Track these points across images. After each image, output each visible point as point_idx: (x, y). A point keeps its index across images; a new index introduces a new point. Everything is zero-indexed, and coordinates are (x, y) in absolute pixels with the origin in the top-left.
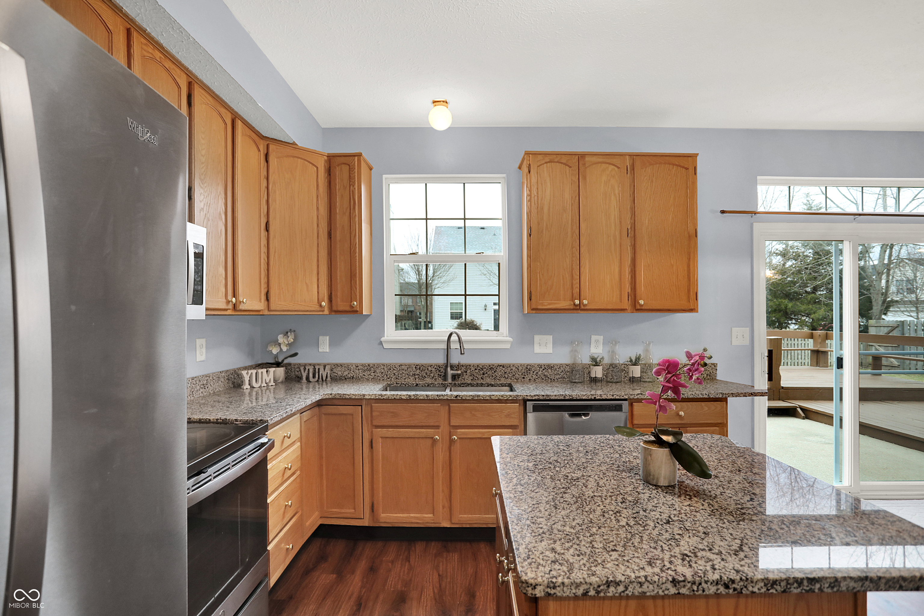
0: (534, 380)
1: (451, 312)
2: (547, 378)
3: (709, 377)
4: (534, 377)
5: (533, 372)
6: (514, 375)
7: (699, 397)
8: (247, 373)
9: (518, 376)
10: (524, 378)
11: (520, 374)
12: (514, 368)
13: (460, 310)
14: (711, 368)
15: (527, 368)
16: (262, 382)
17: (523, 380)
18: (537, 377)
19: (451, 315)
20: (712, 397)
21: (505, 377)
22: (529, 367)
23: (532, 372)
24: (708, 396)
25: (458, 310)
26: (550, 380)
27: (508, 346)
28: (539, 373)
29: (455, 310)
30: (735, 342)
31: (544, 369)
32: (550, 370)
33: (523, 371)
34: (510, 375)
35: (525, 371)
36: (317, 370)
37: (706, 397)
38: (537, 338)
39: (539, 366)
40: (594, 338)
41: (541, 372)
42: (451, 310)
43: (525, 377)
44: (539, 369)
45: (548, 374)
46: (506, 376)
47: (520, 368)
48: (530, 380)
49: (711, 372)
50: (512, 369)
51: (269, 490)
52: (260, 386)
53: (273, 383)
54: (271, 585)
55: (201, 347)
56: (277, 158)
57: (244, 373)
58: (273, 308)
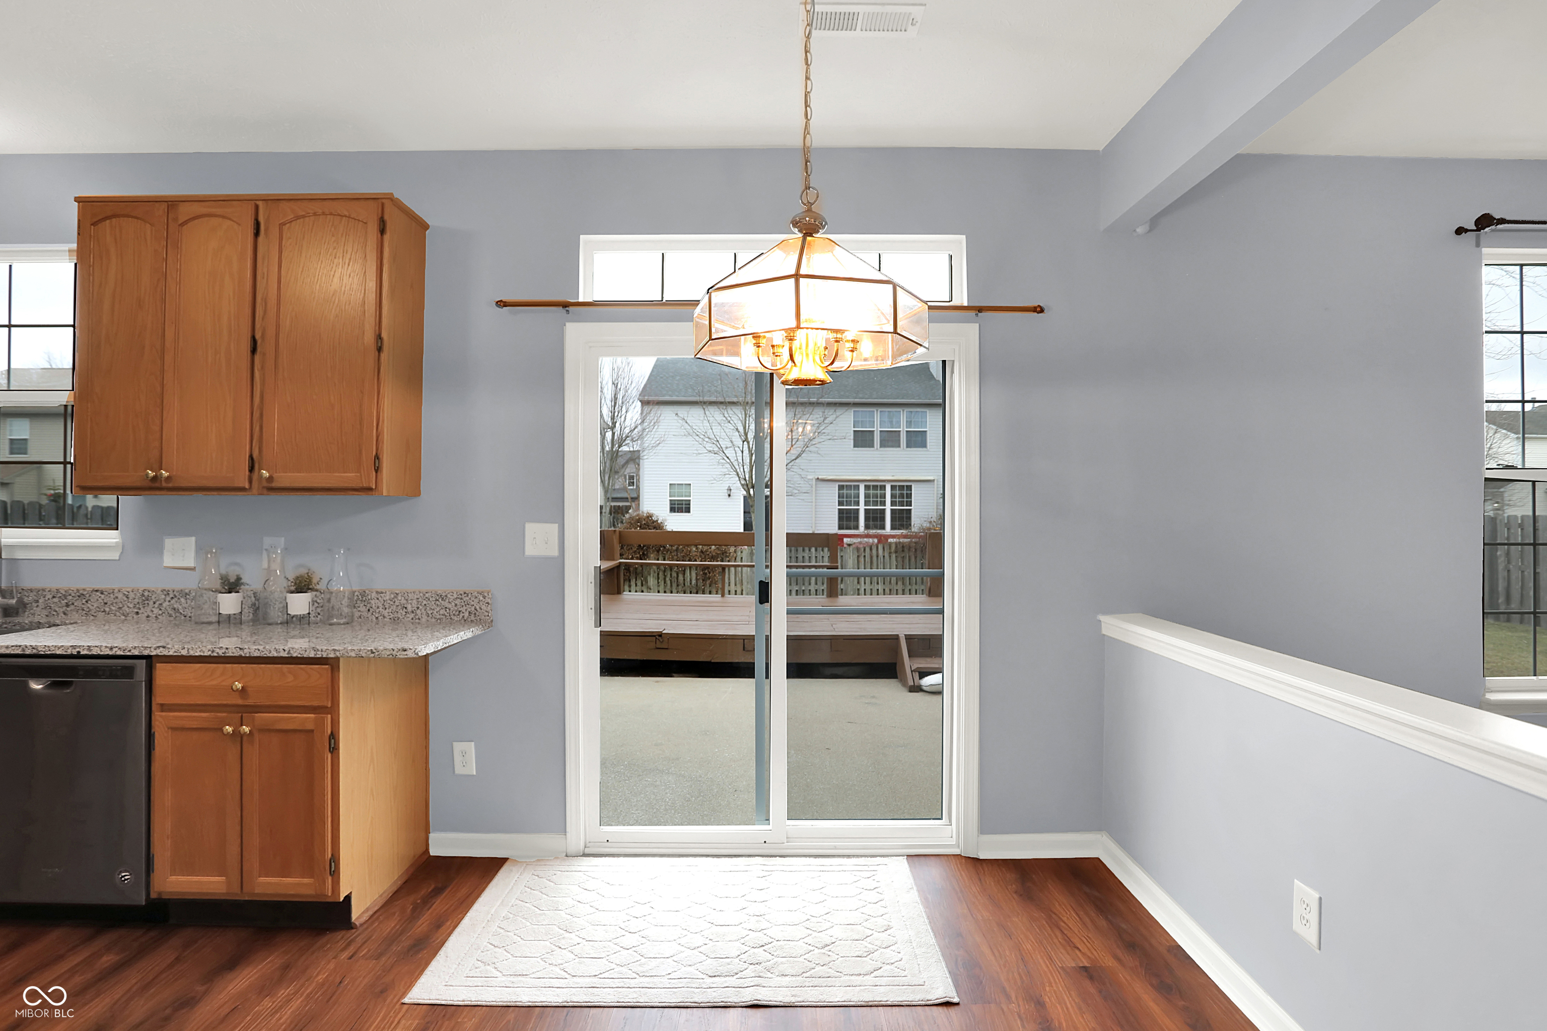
0: (156, 617)
1: (671, 500)
2: (178, 614)
3: (472, 617)
4: (156, 611)
5: (154, 603)
6: (120, 608)
7: (270, 655)
9: (127, 609)
10: (137, 613)
11: (131, 606)
12: (120, 596)
13: (686, 496)
14: (477, 600)
15: (143, 595)
17: (135, 616)
18: (160, 612)
19: (671, 504)
20: (295, 655)
21: (104, 611)
22: (146, 594)
23: (151, 603)
24: (289, 653)
25: (682, 496)
26: (183, 618)
27: (116, 556)
28: (164, 605)
29: (678, 496)
30: (531, 550)
31: (172, 598)
32: (182, 600)
33: (137, 600)
34: (113, 608)
35: (140, 601)
37: (285, 655)
38: (169, 542)
39: (165, 593)
40: (268, 541)
41: (167, 603)
42: (670, 496)
43: (140, 612)
44: (163, 596)
45: (180, 607)
46: (107, 609)
47: (131, 595)
48: (148, 617)
49: (478, 608)
50: (117, 597)
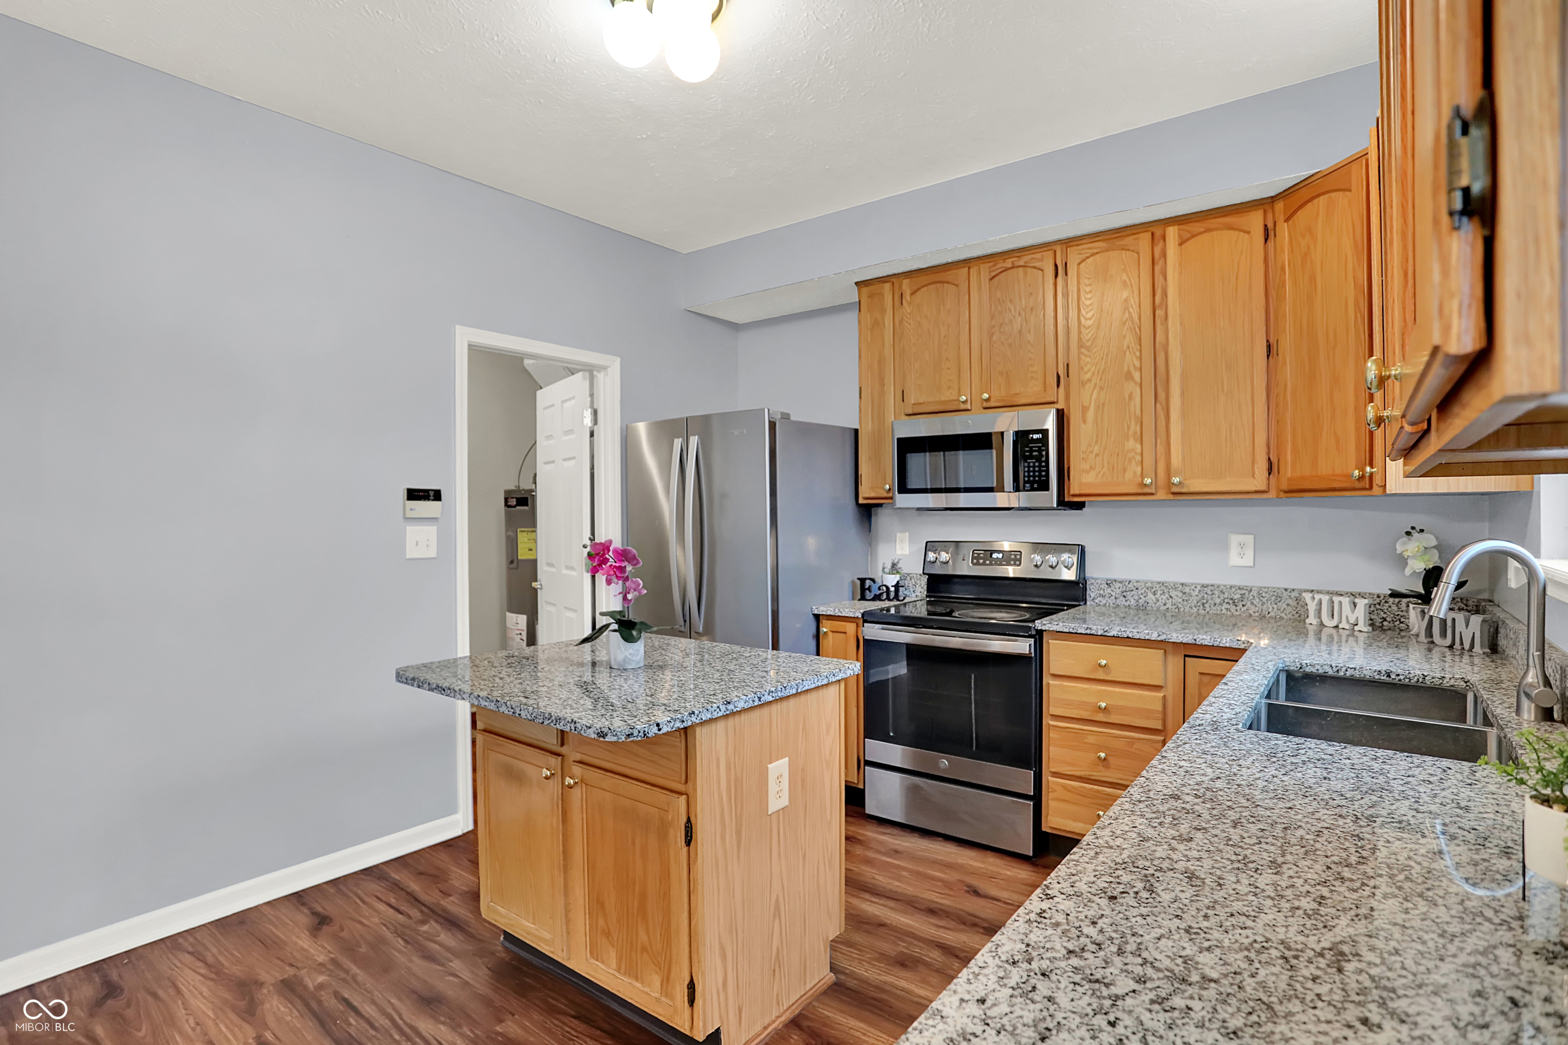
8: (1312, 598)
16: (1340, 620)
36: (1450, 622)
51: (1054, 710)
52: (1337, 627)
53: (1362, 626)
54: (1047, 821)
55: (1242, 546)
56: (1286, 221)
57: (1307, 596)
58: (1285, 487)
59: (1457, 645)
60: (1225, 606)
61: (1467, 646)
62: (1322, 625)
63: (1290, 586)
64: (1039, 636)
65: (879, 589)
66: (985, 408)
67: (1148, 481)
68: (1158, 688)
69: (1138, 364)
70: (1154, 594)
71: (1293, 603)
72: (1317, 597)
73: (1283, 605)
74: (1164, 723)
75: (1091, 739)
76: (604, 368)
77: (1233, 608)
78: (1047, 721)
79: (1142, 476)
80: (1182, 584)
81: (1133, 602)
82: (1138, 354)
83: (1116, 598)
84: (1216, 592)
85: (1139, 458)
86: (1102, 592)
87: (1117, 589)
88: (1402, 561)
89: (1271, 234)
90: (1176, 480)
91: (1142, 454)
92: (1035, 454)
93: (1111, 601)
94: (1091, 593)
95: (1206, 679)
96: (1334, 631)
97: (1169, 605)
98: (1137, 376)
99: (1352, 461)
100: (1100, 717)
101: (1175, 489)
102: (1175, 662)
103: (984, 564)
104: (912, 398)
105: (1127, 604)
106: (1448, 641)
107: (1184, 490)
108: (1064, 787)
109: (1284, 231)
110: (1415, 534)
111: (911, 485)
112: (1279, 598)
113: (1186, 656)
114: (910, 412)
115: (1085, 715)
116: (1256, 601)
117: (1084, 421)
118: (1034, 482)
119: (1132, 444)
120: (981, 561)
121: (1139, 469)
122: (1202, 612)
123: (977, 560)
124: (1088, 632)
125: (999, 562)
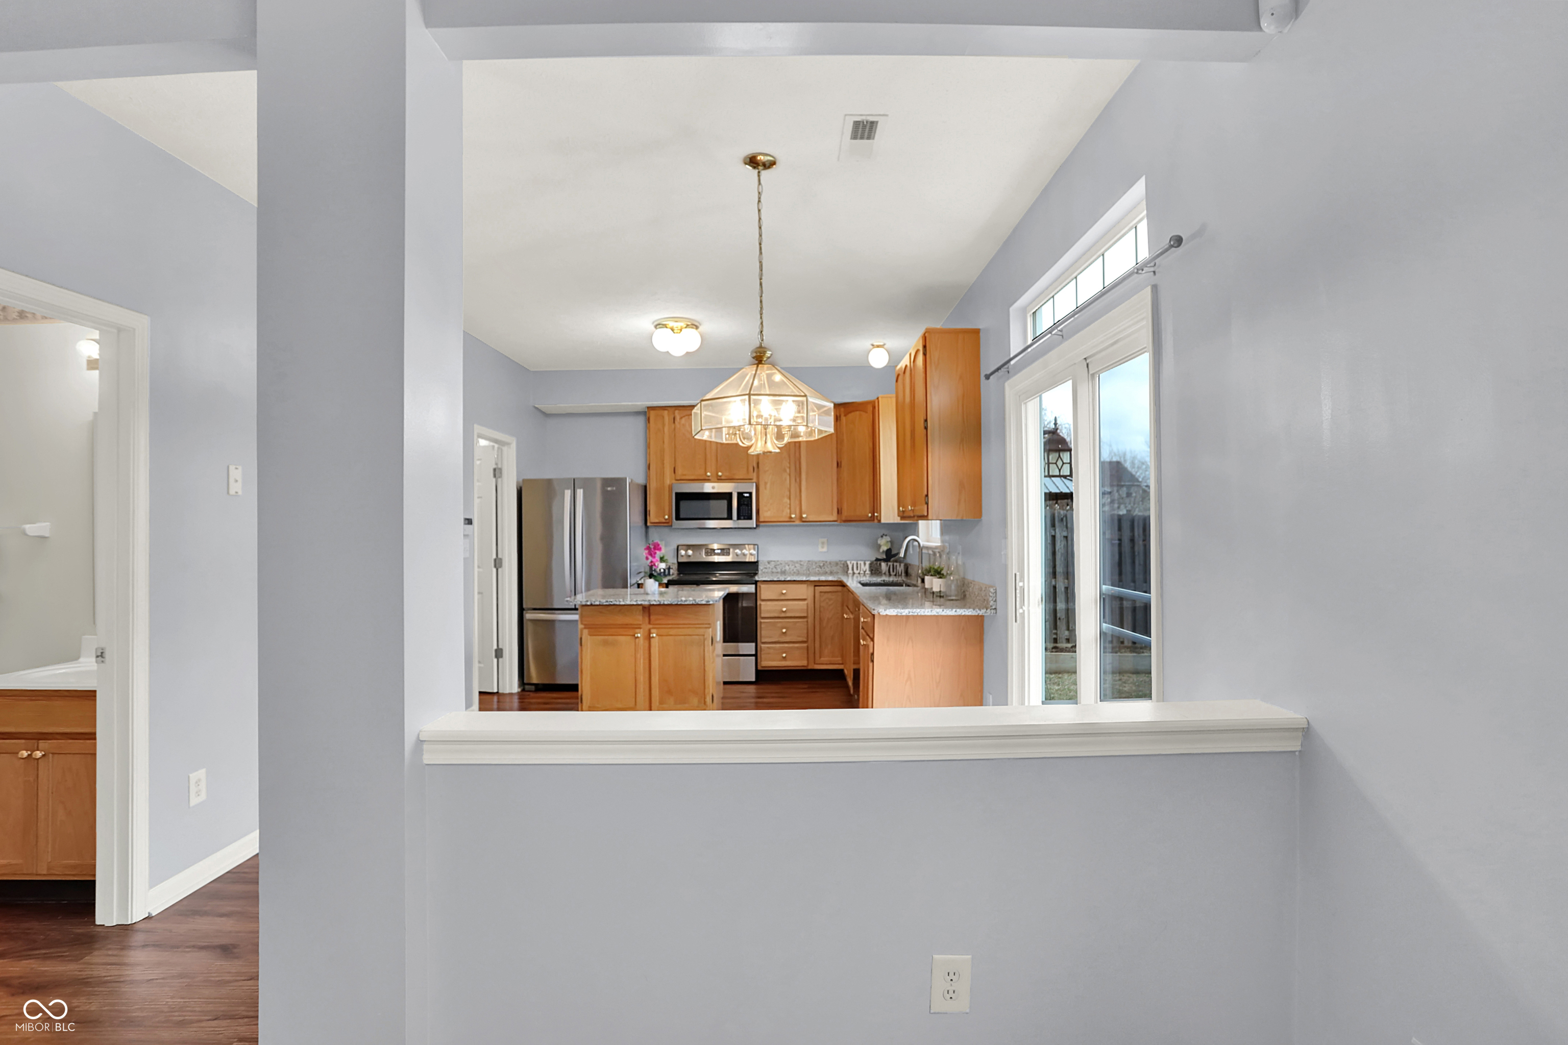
8: (851, 563)
16: (860, 571)
36: (895, 567)
51: (763, 615)
52: (859, 573)
53: (868, 572)
54: (761, 664)
55: (823, 543)
56: (845, 416)
57: (848, 562)
58: (844, 518)
59: (897, 574)
60: (817, 569)
61: (900, 573)
62: (854, 573)
63: (841, 559)
64: (756, 583)
65: (660, 570)
66: (718, 479)
67: (793, 516)
68: (805, 600)
69: (788, 465)
70: (789, 565)
71: (842, 566)
72: (852, 562)
73: (838, 567)
74: (808, 614)
75: (779, 625)
76: (508, 444)
77: (820, 569)
78: (759, 620)
79: (790, 514)
80: (801, 561)
81: (779, 570)
82: (788, 461)
83: (772, 569)
84: (814, 564)
85: (789, 506)
86: (765, 567)
87: (773, 564)
88: (880, 546)
89: (839, 418)
90: (804, 516)
91: (790, 504)
92: (745, 503)
93: (770, 570)
94: (761, 567)
95: (822, 594)
96: (858, 575)
97: (795, 570)
98: (788, 470)
99: (868, 511)
100: (783, 615)
101: (804, 520)
102: (811, 588)
103: (711, 555)
104: (679, 471)
105: (777, 571)
106: (895, 573)
107: (807, 520)
108: (768, 648)
109: (843, 419)
110: (884, 537)
111: (682, 516)
112: (837, 564)
113: (815, 586)
114: (679, 478)
115: (776, 615)
116: (829, 566)
117: (766, 488)
118: (746, 516)
119: (786, 500)
120: (709, 554)
121: (788, 511)
122: (808, 572)
123: (707, 554)
124: (778, 579)
125: (718, 554)
